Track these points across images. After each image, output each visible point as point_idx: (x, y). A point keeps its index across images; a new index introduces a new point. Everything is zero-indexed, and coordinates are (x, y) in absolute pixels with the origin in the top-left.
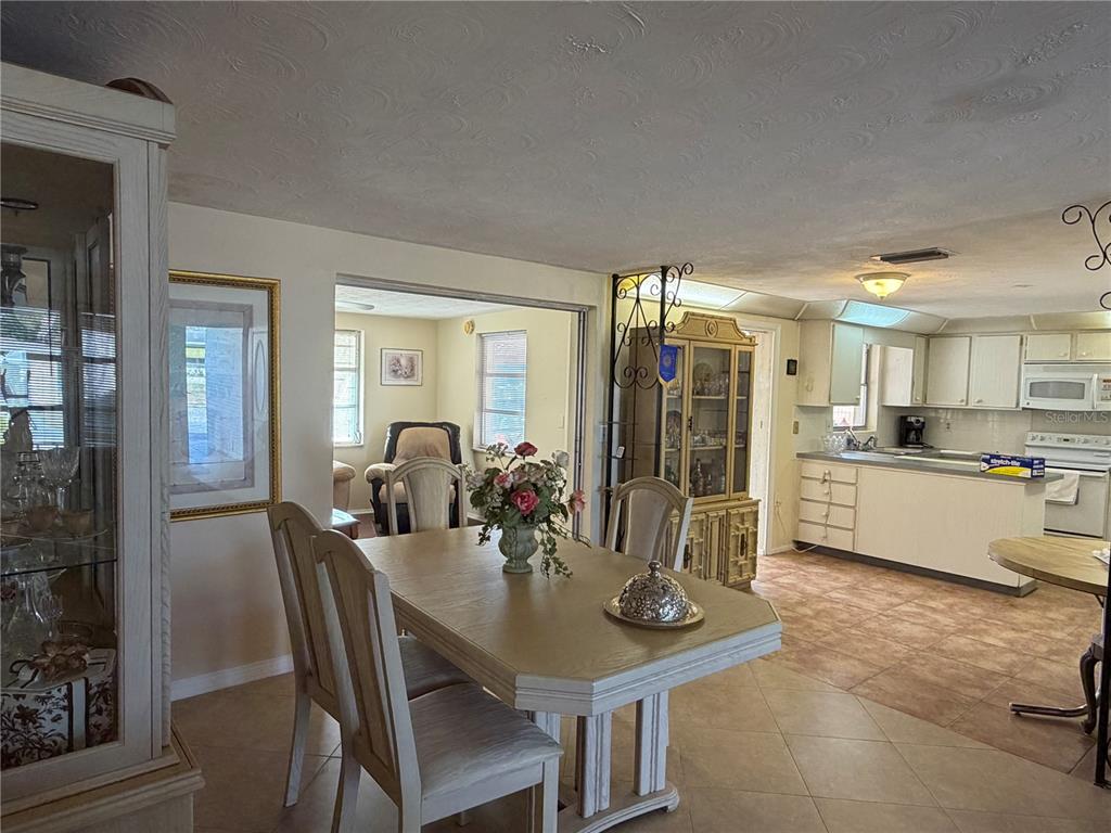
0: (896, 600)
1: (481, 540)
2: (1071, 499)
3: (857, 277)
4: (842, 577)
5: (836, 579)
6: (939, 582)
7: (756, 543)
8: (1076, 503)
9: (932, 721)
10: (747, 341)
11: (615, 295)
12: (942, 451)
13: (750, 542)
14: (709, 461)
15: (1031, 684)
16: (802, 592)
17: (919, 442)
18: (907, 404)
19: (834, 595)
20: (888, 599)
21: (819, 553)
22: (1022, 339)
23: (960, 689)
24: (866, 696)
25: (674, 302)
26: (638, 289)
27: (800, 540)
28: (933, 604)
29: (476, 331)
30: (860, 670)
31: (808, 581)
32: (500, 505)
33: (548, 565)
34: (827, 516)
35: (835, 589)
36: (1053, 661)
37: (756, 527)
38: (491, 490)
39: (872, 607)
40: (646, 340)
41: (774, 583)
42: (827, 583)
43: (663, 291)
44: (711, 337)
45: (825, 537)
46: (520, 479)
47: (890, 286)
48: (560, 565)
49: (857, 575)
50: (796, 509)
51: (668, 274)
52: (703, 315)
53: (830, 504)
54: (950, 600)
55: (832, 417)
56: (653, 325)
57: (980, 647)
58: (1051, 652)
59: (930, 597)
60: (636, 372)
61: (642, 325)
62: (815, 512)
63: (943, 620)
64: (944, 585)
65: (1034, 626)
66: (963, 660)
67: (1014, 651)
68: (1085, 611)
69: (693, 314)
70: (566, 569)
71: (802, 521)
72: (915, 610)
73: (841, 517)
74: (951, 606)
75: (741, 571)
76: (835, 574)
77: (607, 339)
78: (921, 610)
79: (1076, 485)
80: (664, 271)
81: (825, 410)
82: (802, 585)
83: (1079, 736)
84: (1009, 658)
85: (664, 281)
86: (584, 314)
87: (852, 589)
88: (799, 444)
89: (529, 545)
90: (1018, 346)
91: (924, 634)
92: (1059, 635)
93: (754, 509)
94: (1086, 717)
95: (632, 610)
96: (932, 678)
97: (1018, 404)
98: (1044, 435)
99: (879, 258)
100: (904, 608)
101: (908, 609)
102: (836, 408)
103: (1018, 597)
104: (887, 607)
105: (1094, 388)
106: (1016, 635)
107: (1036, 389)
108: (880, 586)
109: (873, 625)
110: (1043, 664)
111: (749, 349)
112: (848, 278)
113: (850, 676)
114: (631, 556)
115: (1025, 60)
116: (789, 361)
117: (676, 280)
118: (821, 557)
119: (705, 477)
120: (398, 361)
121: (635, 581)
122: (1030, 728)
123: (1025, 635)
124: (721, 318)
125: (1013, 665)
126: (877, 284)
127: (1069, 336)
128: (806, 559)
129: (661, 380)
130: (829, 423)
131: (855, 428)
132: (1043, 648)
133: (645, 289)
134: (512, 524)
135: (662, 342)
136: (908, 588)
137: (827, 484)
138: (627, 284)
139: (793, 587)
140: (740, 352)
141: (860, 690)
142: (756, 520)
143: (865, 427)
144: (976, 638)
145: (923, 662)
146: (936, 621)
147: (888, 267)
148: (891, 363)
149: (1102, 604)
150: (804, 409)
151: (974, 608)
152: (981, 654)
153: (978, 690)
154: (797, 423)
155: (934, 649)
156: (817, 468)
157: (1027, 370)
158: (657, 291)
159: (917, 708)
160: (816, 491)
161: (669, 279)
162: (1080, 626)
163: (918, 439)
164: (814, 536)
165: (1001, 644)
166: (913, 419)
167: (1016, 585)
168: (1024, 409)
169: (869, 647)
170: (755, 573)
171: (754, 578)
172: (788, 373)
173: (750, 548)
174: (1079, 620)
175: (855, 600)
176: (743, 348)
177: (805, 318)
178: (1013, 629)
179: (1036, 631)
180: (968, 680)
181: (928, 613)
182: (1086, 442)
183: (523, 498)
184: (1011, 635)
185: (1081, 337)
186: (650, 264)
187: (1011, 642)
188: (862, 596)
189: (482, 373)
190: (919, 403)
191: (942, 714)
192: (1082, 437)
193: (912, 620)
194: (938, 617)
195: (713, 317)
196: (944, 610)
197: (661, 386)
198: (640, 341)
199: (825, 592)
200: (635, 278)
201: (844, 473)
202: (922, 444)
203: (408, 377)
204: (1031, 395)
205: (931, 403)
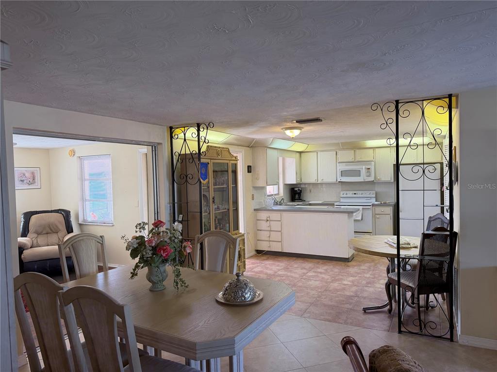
0: (305, 271)
1: (132, 276)
2: (360, 218)
3: (282, 129)
4: (281, 264)
5: (278, 266)
6: (318, 260)
7: (244, 254)
8: (362, 220)
9: (336, 322)
10: (234, 158)
11: (172, 137)
12: (310, 202)
13: (242, 254)
14: (221, 217)
15: (365, 298)
16: (266, 274)
17: (300, 199)
18: (295, 183)
19: (280, 273)
20: (302, 271)
21: (267, 254)
22: (336, 153)
23: (343, 306)
24: (309, 317)
25: (205, 141)
26: (185, 134)
27: (258, 249)
28: (319, 270)
29: (77, 155)
30: (303, 306)
31: (267, 268)
32: (151, 256)
33: (177, 283)
34: (269, 237)
35: (279, 270)
36: (369, 287)
37: (244, 246)
38: (145, 248)
39: (297, 276)
40: (191, 161)
41: (252, 272)
42: (275, 268)
43: (198, 135)
44: (219, 157)
45: (270, 247)
46: (158, 239)
47: (295, 133)
48: (183, 282)
49: (286, 262)
50: (256, 235)
51: (201, 127)
52: (215, 147)
53: (271, 231)
54: (325, 268)
55: (266, 191)
56: (194, 152)
57: (343, 286)
58: (368, 283)
59: (317, 267)
60: (187, 177)
61: (188, 152)
62: (264, 235)
63: (326, 277)
64: (321, 261)
65: (358, 273)
66: (338, 293)
67: (355, 286)
68: (372, 264)
69: (211, 146)
70: (185, 284)
71: (258, 240)
72: (314, 274)
73: (275, 236)
74: (326, 270)
75: (240, 269)
76: (277, 263)
77: (169, 159)
78: (316, 274)
79: (361, 212)
80: (198, 126)
81: (263, 188)
82: (265, 271)
83: (387, 315)
84: (354, 289)
85: (198, 131)
86: (155, 147)
87: (286, 269)
88: (254, 205)
89: (165, 274)
90: (335, 155)
91: (321, 285)
92: (368, 275)
93: (243, 238)
94: (388, 307)
95: (232, 298)
96: (330, 303)
97: (337, 180)
98: (347, 192)
99: (295, 121)
100: (310, 274)
101: (311, 274)
102: (267, 187)
103: (348, 262)
104: (303, 275)
105: (363, 172)
106: (354, 278)
107: (343, 173)
108: (296, 266)
109: (300, 284)
110: (366, 288)
111: (235, 162)
112: (278, 129)
113: (300, 309)
114: (210, 270)
115: (385, 54)
116: (248, 166)
117: (205, 130)
118: (268, 256)
119: (220, 225)
120: (24, 175)
121: (230, 284)
122: (372, 316)
123: (357, 278)
124: (223, 148)
125: (356, 292)
126: (291, 132)
127: (353, 151)
128: (263, 258)
129: (202, 180)
130: (265, 194)
131: (275, 195)
132: (364, 282)
133: (188, 135)
134: (156, 265)
135: (199, 160)
136: (308, 265)
137: (268, 222)
138: (179, 132)
139: (261, 272)
140: (232, 164)
141: (306, 315)
142: (244, 243)
143: (278, 194)
144: (340, 282)
145: (325, 297)
146: (323, 278)
147: (298, 125)
148: (287, 164)
149: (389, 261)
150: (255, 188)
151: (334, 269)
152: (344, 289)
153: (348, 305)
154: (253, 195)
155: (327, 290)
156: (263, 215)
157: (339, 165)
158: (195, 136)
159: (330, 318)
160: (264, 225)
161: (201, 130)
162: (373, 270)
163: (299, 198)
164: (264, 247)
165: (349, 283)
166: (297, 189)
167: (347, 257)
168: (339, 182)
169: (302, 295)
170: (245, 268)
171: (245, 271)
172: (248, 172)
173: (242, 257)
174: (372, 268)
175: (289, 274)
176: (233, 162)
177: (253, 146)
178: (352, 276)
179: (360, 275)
180: (344, 301)
181: (319, 275)
182: (362, 194)
183: (164, 250)
184: (351, 279)
185: (357, 151)
186: (191, 122)
187: (353, 282)
188: (291, 271)
189: (82, 179)
190: (299, 182)
191: (340, 318)
192: (361, 192)
193: (314, 279)
194: (323, 276)
195: (220, 148)
196: (325, 272)
197: (201, 182)
198: (187, 160)
199: (276, 273)
200: (183, 129)
201: (275, 216)
202: (301, 200)
203: (32, 184)
204: (341, 176)
205: (304, 181)
